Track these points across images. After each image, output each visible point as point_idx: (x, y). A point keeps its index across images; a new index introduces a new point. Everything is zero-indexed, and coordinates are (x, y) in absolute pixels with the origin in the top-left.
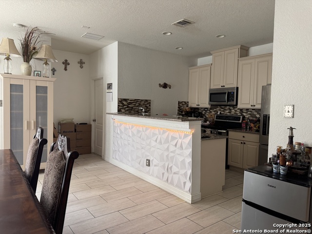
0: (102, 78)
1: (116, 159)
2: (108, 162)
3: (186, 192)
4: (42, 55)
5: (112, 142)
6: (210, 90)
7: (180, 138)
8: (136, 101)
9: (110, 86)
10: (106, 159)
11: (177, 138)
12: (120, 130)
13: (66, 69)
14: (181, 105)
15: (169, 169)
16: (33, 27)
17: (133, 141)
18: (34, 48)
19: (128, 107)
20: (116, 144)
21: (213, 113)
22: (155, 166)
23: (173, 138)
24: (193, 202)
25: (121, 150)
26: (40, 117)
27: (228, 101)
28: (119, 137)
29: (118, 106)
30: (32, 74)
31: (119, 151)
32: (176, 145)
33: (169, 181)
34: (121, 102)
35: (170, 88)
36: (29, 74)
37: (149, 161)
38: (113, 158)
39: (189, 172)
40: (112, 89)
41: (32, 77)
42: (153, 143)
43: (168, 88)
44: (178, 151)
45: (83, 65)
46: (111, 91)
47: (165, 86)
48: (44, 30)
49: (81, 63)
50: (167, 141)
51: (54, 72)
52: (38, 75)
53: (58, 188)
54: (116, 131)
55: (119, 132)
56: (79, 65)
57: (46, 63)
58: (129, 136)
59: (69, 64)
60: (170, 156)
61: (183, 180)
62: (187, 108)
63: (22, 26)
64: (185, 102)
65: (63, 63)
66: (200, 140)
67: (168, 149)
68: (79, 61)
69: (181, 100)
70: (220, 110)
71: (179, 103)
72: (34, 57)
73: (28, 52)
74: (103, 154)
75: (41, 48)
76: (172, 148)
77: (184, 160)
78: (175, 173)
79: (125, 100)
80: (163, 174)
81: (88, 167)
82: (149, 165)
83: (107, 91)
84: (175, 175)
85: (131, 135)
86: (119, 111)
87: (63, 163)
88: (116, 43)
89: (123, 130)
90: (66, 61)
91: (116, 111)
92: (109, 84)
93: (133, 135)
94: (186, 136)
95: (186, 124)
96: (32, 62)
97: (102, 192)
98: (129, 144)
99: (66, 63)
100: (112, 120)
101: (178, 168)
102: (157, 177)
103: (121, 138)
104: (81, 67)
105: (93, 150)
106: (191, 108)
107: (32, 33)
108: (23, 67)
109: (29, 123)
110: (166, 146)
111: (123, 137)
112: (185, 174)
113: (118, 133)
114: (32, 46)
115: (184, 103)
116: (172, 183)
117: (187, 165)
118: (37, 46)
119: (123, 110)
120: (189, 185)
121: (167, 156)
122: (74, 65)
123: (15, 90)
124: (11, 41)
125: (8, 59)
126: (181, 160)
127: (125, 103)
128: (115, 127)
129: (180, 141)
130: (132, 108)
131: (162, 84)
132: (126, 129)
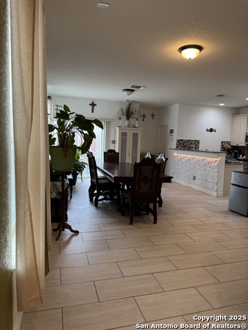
0: (167, 126)
3: (214, 191)
4: (136, 115)
6: (246, 133)
8: (189, 141)
9: (172, 131)
11: (211, 163)
13: (143, 120)
14: (224, 144)
17: (186, 166)
19: (183, 145)
20: (174, 168)
22: (198, 179)
23: (209, 163)
24: (218, 196)
28: (176, 163)
29: (177, 144)
32: (210, 167)
33: (206, 187)
34: (179, 141)
35: (215, 132)
36: (129, 127)
37: (195, 177)
41: (131, 128)
42: (198, 167)
43: (213, 132)
44: (211, 170)
46: (172, 134)
47: (211, 130)
49: (153, 115)
50: (206, 165)
52: (134, 127)
54: (174, 160)
55: (176, 160)
57: (137, 120)
60: (207, 173)
61: (213, 185)
62: (229, 146)
63: (128, 101)
64: (227, 142)
66: (225, 164)
69: (224, 141)
71: (222, 142)
72: (132, 116)
73: (129, 114)
75: (135, 111)
76: (208, 169)
77: (214, 175)
79: (181, 140)
80: (203, 183)
82: (195, 179)
83: (170, 134)
84: (209, 183)
85: (184, 162)
86: (177, 147)
88: (178, 105)
89: (179, 159)
91: (175, 147)
93: (186, 162)
94: (216, 161)
96: (131, 119)
98: (183, 168)
99: (144, 116)
100: (172, 153)
101: (211, 179)
102: (199, 185)
103: (178, 164)
104: (153, 118)
106: (233, 147)
107: (131, 104)
108: (126, 123)
109: (129, 153)
110: (205, 168)
114: (131, 111)
117: (215, 177)
118: (133, 111)
119: (180, 147)
121: (205, 173)
122: (148, 117)
123: (123, 135)
124: (122, 109)
125: (120, 119)
126: (212, 175)
127: (181, 142)
128: (174, 158)
129: (213, 164)
130: (186, 145)
131: (209, 129)
132: (181, 158)
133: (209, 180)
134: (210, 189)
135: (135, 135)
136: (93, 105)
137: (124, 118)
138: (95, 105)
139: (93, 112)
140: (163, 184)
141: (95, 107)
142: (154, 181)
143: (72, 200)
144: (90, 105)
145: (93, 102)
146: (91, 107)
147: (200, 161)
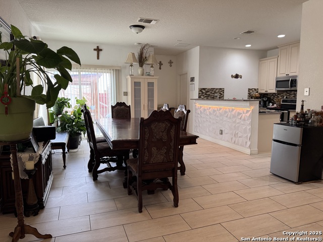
0: (187, 74)
1: (197, 132)
3: (247, 148)
4: (150, 61)
5: (194, 121)
6: (277, 78)
7: (244, 113)
8: (213, 89)
9: (192, 79)
11: (241, 114)
13: (160, 68)
14: (251, 91)
15: (236, 135)
17: (210, 118)
18: (146, 57)
19: (206, 94)
20: (197, 121)
21: (280, 97)
22: (226, 134)
23: (239, 114)
24: (252, 154)
25: (200, 125)
27: (291, 87)
28: (199, 116)
29: (199, 93)
32: (241, 118)
33: (236, 143)
34: (201, 90)
35: (241, 78)
36: (143, 75)
37: (222, 131)
40: (194, 81)
41: (144, 77)
42: (225, 119)
43: (239, 78)
44: (242, 122)
45: (172, 64)
46: (194, 83)
47: (237, 76)
49: (171, 62)
50: (234, 116)
52: (149, 75)
54: (197, 112)
55: (199, 112)
56: (169, 64)
57: (152, 67)
60: (237, 126)
61: (245, 141)
62: (257, 94)
63: (140, 44)
64: (255, 89)
65: (159, 64)
66: (258, 114)
67: (235, 122)
68: (169, 61)
69: (251, 88)
70: (286, 95)
71: (249, 90)
72: (145, 63)
73: (142, 60)
75: (149, 56)
77: (246, 128)
78: (240, 137)
79: (204, 89)
80: (232, 138)
82: (222, 134)
83: (191, 83)
84: (240, 139)
85: (208, 114)
86: (199, 97)
88: (198, 47)
89: (202, 111)
90: (160, 62)
91: (197, 97)
92: (191, 78)
93: (210, 113)
94: (248, 111)
95: (247, 103)
96: (144, 66)
98: (207, 121)
99: (161, 64)
100: (194, 105)
101: (242, 133)
102: (227, 141)
103: (201, 117)
104: (171, 66)
106: (261, 94)
107: (144, 47)
108: (140, 71)
109: (144, 106)
110: (234, 120)
112: (247, 137)
113: (198, 114)
114: (144, 56)
115: (253, 90)
116: (238, 144)
117: (248, 130)
118: (147, 56)
119: (202, 97)
120: (249, 143)
121: (235, 126)
122: (166, 65)
123: (137, 85)
124: (133, 54)
125: (131, 66)
126: (244, 128)
127: (204, 91)
128: (196, 109)
129: (244, 115)
130: (209, 95)
131: (234, 75)
132: (205, 110)
133: (240, 134)
134: (241, 145)
135: (151, 85)
136: (98, 50)
137: (136, 64)
138: (101, 50)
139: (98, 58)
140: (185, 147)
141: (100, 52)
142: (172, 144)
143: (65, 171)
144: (95, 50)
145: (98, 47)
146: (96, 52)
147: (227, 112)
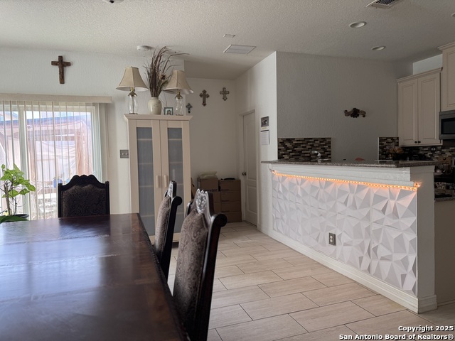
0: (253, 111)
1: (279, 231)
2: (267, 236)
4: (172, 85)
5: (271, 207)
6: (442, 114)
7: (392, 197)
8: (307, 140)
9: (265, 121)
10: (263, 230)
11: (385, 198)
12: (283, 186)
13: (204, 104)
14: (385, 143)
15: (372, 252)
16: (161, 47)
17: (305, 203)
18: (163, 77)
19: (294, 151)
20: (278, 208)
21: (449, 154)
22: (345, 244)
23: (379, 198)
24: (422, 311)
25: (285, 217)
26: (174, 171)
28: (281, 197)
29: (279, 149)
30: (162, 112)
31: (282, 218)
32: (384, 211)
33: (373, 272)
34: (283, 143)
35: (364, 116)
36: (159, 113)
37: (334, 236)
38: (274, 229)
39: (413, 258)
40: (268, 125)
41: (162, 116)
42: (341, 208)
43: (361, 116)
44: (389, 221)
45: (227, 96)
46: (267, 128)
47: (355, 113)
48: (174, 49)
49: (224, 93)
50: (366, 203)
51: (189, 109)
53: (197, 272)
54: (276, 189)
55: (281, 189)
56: (222, 96)
57: (179, 96)
58: (298, 196)
59: (208, 96)
60: (373, 229)
61: (399, 271)
62: (397, 148)
63: (148, 48)
64: (392, 139)
65: (201, 96)
66: (434, 201)
67: (368, 217)
68: (222, 90)
69: (385, 135)
71: (381, 140)
72: (164, 89)
73: (156, 84)
74: (258, 223)
75: (171, 75)
76: (376, 216)
78: (383, 259)
79: (289, 140)
80: (361, 259)
81: (239, 241)
82: (334, 243)
83: (262, 129)
84: (383, 263)
85: (300, 193)
86: (280, 157)
87: (203, 232)
88: (274, 55)
89: (287, 187)
90: (205, 92)
91: (275, 158)
92: (263, 119)
93: (305, 193)
95: (405, 173)
96: (162, 96)
97: (261, 281)
98: (298, 208)
99: (204, 95)
100: (270, 173)
101: (389, 249)
102: (349, 263)
103: (285, 199)
104: (225, 99)
105: (244, 217)
106: (405, 148)
107: (160, 56)
108: (151, 104)
109: (160, 179)
110: (365, 212)
111: (287, 197)
112: (405, 262)
113: (279, 192)
114: (160, 74)
115: (390, 140)
116: (378, 275)
117: (407, 245)
118: (167, 74)
119: (286, 157)
120: (412, 280)
121: (368, 229)
122: (214, 97)
123: (142, 135)
124: (136, 71)
125: (133, 94)
126: (395, 236)
127: (288, 145)
128: (274, 183)
129: (392, 203)
130: (300, 152)
131: (349, 110)
132: (292, 185)
133: (382, 251)
134: (388, 280)
135: (174, 133)
136: (62, 64)
137: (143, 91)
138: (68, 64)
139: (62, 80)
141: (68, 70)
144: (54, 63)
145: (61, 58)
146: (57, 69)
147: (346, 192)
